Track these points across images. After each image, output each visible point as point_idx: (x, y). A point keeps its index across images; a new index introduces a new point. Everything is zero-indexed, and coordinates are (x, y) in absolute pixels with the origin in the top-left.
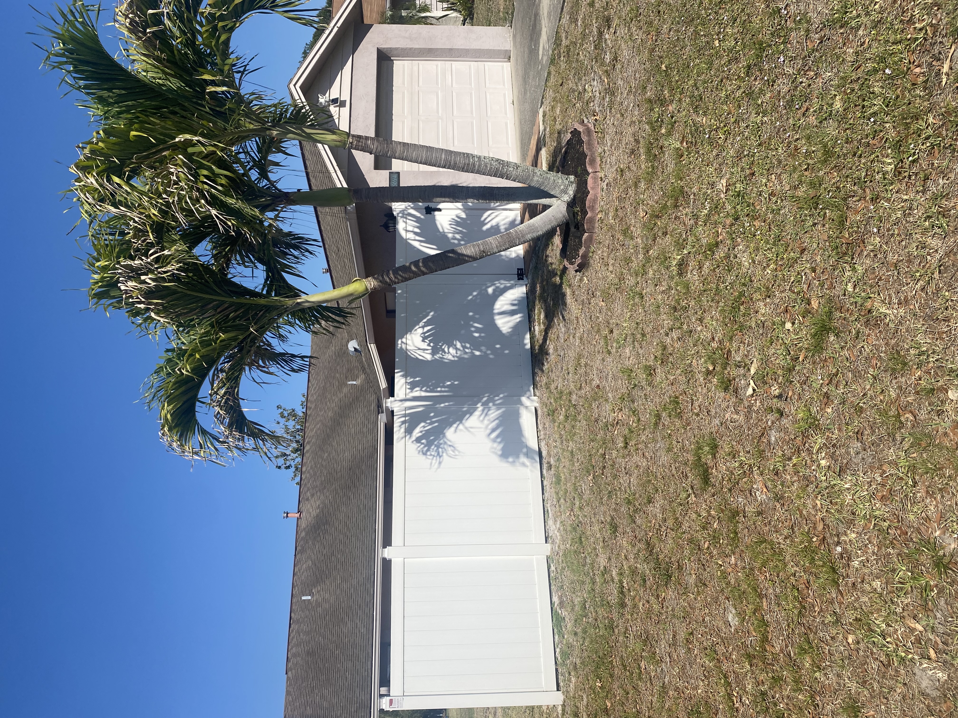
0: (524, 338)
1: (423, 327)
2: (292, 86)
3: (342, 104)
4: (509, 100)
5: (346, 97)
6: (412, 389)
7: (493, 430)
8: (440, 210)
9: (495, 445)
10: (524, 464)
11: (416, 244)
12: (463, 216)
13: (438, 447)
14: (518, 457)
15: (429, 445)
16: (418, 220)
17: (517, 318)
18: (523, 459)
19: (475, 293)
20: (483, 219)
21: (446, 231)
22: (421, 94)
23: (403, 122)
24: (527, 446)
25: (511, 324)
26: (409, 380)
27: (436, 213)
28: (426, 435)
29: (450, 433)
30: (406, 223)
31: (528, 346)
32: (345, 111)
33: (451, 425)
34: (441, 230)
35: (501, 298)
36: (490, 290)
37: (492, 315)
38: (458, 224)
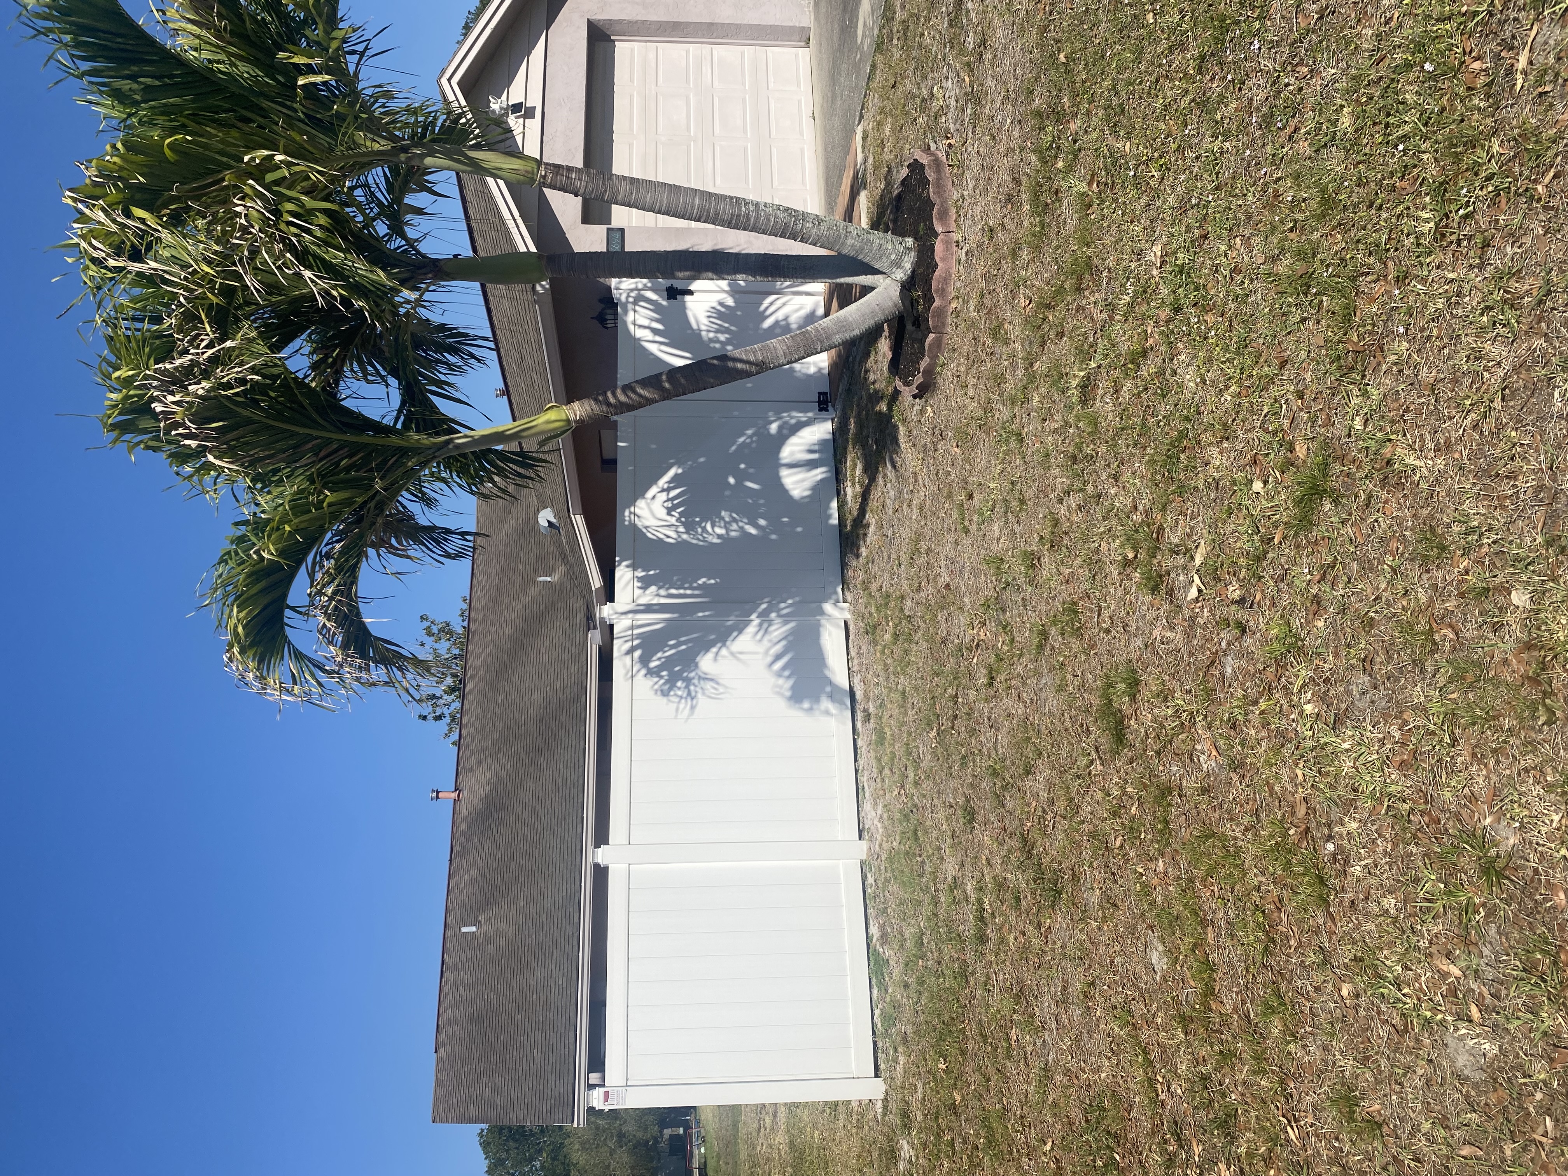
0: (828, 507)
1: (665, 490)
2: (444, 81)
3: (529, 113)
4: (806, 111)
5: (534, 100)
6: (644, 588)
7: (778, 657)
8: (691, 293)
9: (781, 681)
10: (827, 713)
11: (653, 348)
12: (730, 302)
13: (688, 681)
14: (816, 700)
15: (672, 682)
16: (657, 307)
17: (819, 474)
18: (826, 704)
19: (749, 432)
20: (762, 308)
21: (703, 327)
22: (660, 98)
23: (631, 146)
24: (831, 683)
25: (808, 484)
26: (640, 573)
27: (688, 298)
28: (668, 664)
29: (706, 662)
30: (635, 311)
31: (835, 521)
32: (534, 124)
33: (707, 650)
34: (695, 326)
35: (793, 440)
36: (774, 428)
37: (777, 465)
38: (720, 316)
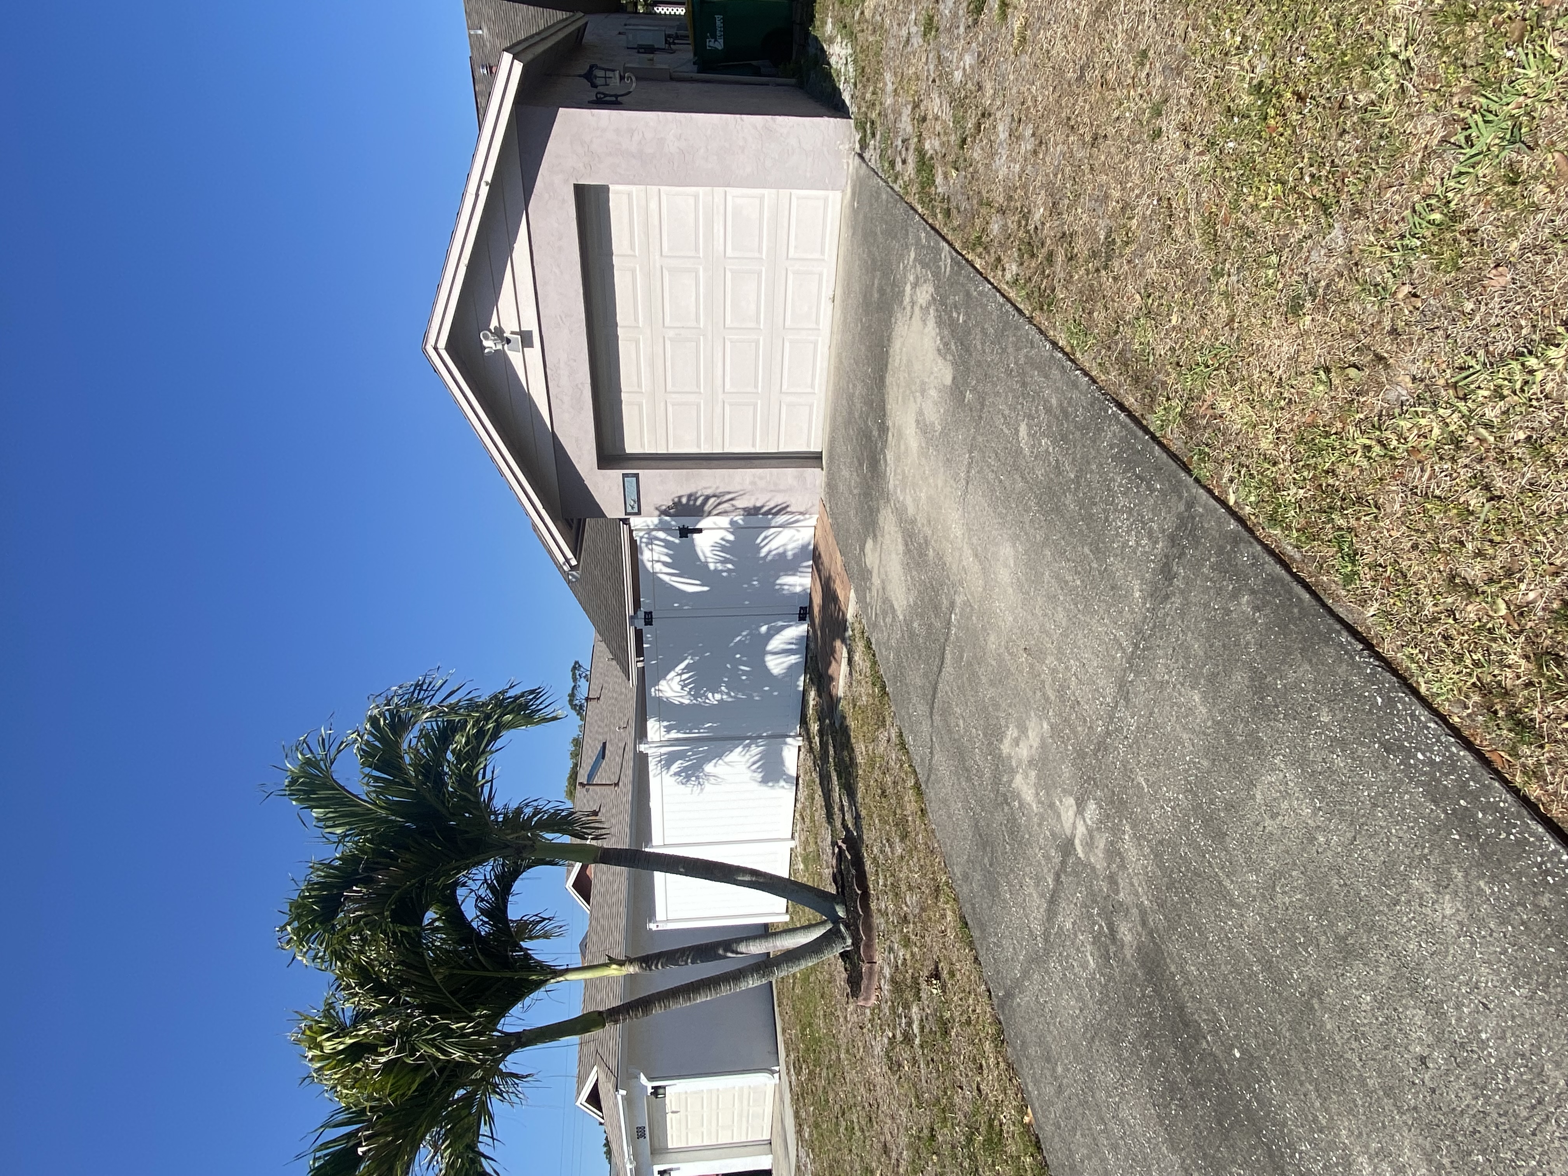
0: (798, 680)
1: (680, 675)
2: (430, 349)
3: (526, 339)
4: (827, 291)
5: (530, 324)
6: (668, 732)
7: (754, 763)
8: (700, 531)
9: (755, 774)
10: (783, 787)
11: (666, 578)
12: (731, 537)
13: (698, 778)
14: (778, 781)
15: (688, 778)
16: (668, 545)
17: (793, 659)
18: (782, 783)
19: (744, 633)
20: (759, 541)
21: (709, 560)
22: (666, 273)
23: (637, 342)
24: (785, 774)
25: (785, 665)
26: (665, 723)
27: (696, 536)
28: (685, 769)
29: (709, 768)
30: (652, 550)
31: (801, 689)
32: (534, 354)
33: (710, 761)
34: (702, 559)
35: (778, 637)
36: (764, 629)
37: (765, 653)
38: (723, 549)
